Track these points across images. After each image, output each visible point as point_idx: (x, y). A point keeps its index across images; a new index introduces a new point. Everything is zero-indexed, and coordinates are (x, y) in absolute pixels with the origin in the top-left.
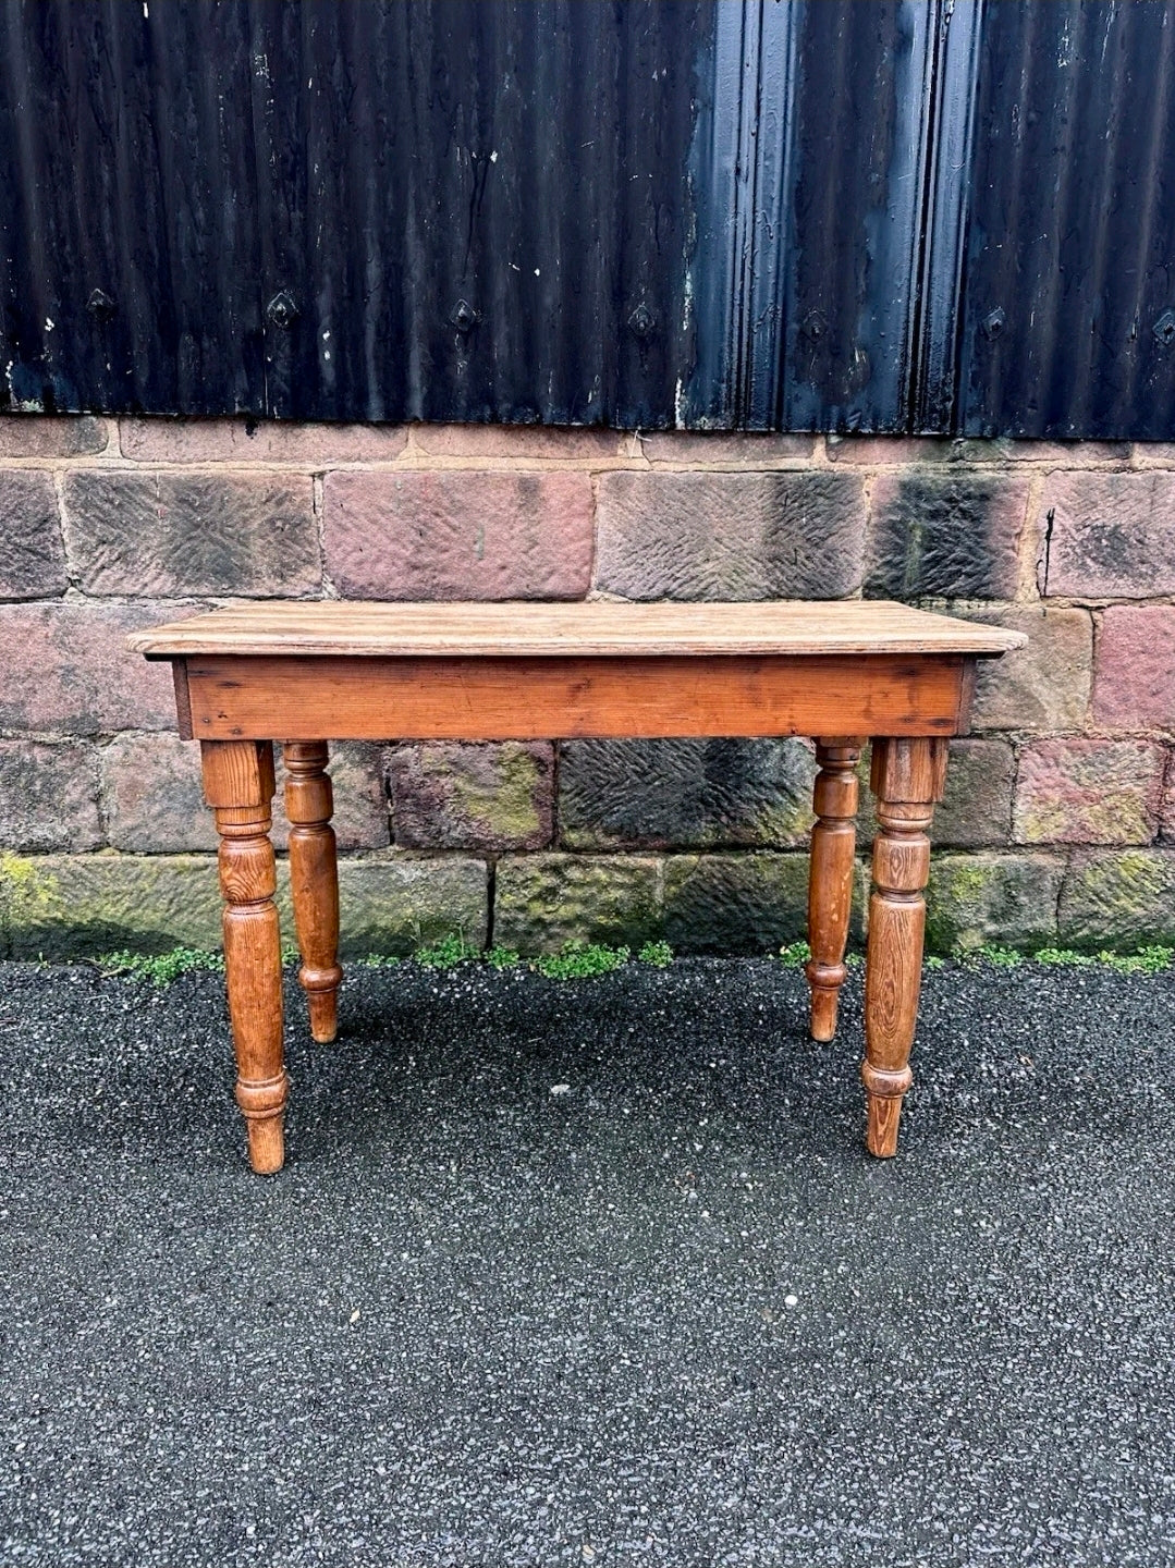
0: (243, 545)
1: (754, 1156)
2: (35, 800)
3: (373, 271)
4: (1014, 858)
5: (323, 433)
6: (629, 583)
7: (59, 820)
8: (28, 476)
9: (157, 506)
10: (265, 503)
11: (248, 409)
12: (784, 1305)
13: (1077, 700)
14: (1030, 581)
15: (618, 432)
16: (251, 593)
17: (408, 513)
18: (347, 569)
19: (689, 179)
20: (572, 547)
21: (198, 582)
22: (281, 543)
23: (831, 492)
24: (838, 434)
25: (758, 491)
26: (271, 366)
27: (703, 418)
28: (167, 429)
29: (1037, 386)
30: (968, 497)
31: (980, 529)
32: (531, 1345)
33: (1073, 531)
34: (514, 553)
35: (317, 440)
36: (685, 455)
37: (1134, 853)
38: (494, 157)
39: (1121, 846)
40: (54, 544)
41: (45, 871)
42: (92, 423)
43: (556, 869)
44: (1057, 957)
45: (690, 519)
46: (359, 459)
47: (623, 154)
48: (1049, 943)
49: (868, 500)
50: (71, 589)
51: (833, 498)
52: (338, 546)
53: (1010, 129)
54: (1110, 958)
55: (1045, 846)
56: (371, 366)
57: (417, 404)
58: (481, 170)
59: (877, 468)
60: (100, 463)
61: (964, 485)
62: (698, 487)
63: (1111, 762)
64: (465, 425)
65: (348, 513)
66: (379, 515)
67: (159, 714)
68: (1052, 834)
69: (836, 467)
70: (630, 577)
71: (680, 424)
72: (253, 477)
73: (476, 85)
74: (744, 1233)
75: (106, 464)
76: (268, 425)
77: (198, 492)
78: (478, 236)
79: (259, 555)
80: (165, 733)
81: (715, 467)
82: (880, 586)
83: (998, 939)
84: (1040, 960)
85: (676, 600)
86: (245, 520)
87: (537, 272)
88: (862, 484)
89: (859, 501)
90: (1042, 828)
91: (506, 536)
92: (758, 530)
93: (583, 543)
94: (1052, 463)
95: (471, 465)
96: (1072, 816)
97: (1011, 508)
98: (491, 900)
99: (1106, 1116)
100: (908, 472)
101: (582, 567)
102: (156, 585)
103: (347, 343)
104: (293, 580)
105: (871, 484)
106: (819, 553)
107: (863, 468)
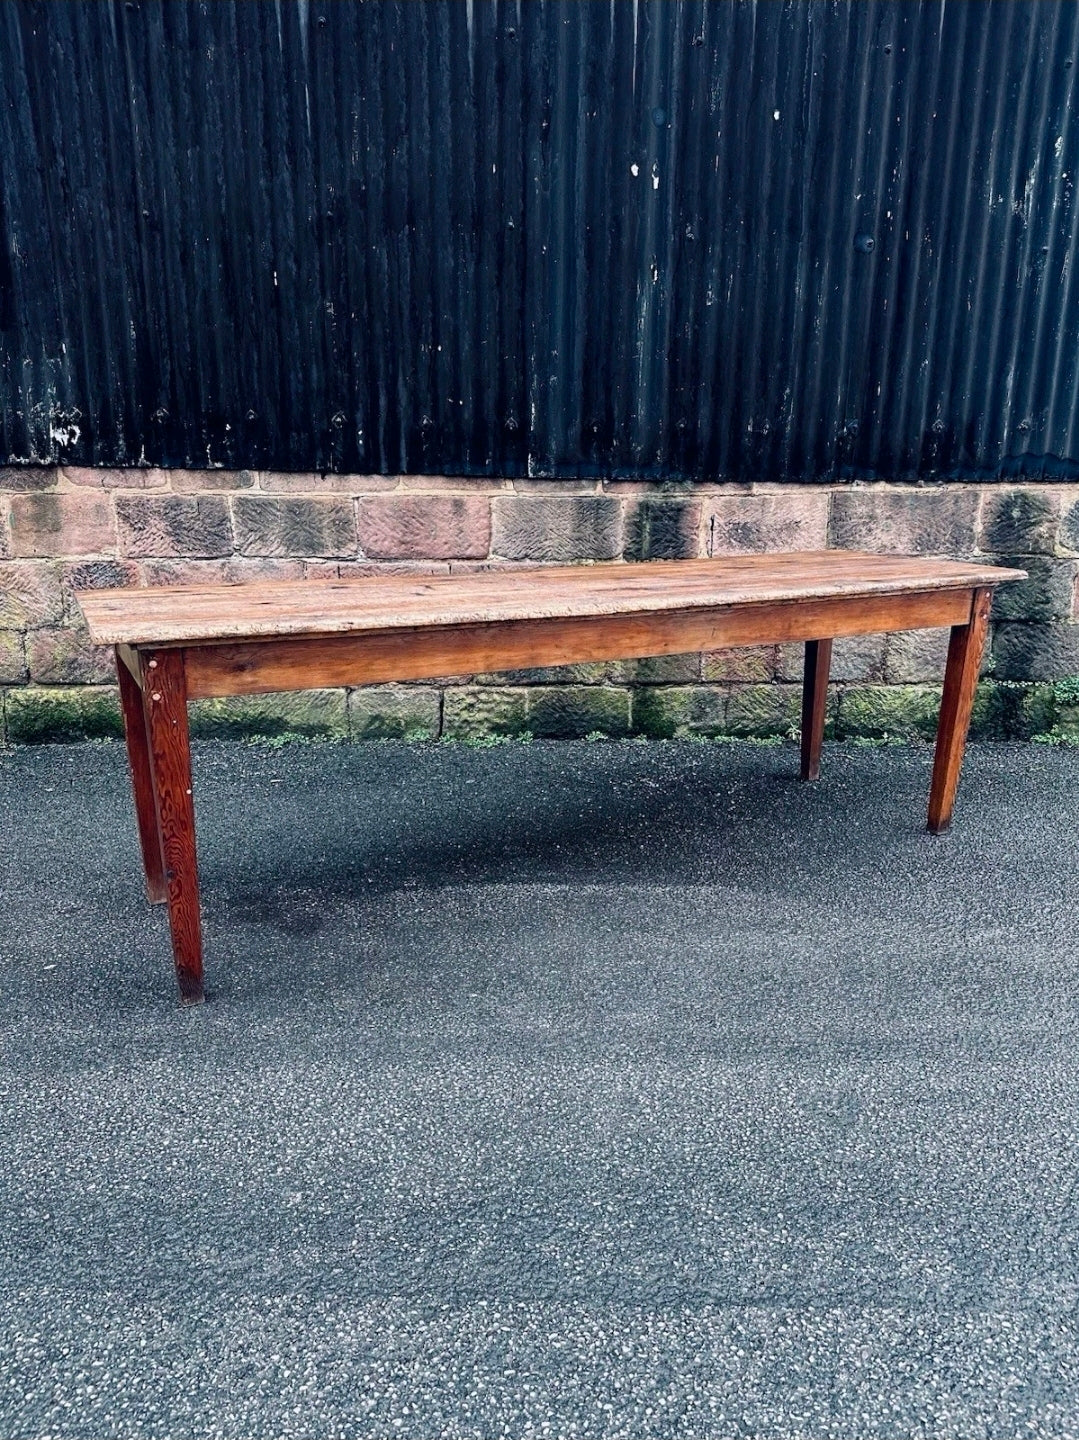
0: (319, 532)
3: (383, 402)
4: (702, 688)
5: (358, 478)
6: (508, 551)
8: (215, 498)
9: (278, 513)
10: (330, 512)
11: (322, 468)
14: (704, 551)
15: (501, 478)
16: (323, 556)
17: (400, 517)
18: (370, 544)
20: (480, 533)
21: (297, 550)
22: (338, 531)
23: (605, 507)
24: (609, 479)
25: (570, 506)
26: (334, 447)
27: (542, 472)
28: (283, 475)
29: (702, 455)
30: (672, 510)
31: (678, 525)
33: (724, 526)
34: (451, 536)
35: (355, 481)
36: (533, 489)
37: (762, 686)
38: (440, 348)
39: (756, 683)
40: (227, 532)
42: (247, 473)
43: (474, 694)
44: (725, 738)
45: (537, 519)
46: (376, 491)
47: (501, 346)
48: (722, 732)
49: (623, 511)
50: (235, 553)
51: (606, 510)
52: (366, 533)
53: (685, 333)
54: (753, 739)
55: (719, 683)
56: (382, 447)
57: (404, 465)
58: (434, 355)
59: (626, 496)
60: (250, 492)
61: (670, 504)
62: (540, 504)
64: (428, 475)
65: (371, 517)
66: (385, 518)
68: (720, 677)
69: (609, 495)
70: (508, 548)
71: (531, 475)
72: (324, 500)
73: (431, 315)
75: (253, 493)
76: (332, 474)
77: (298, 506)
78: (433, 385)
79: (327, 537)
81: (549, 495)
82: (631, 554)
83: (696, 731)
84: (717, 740)
85: (529, 558)
86: (320, 520)
87: (461, 403)
88: (620, 503)
89: (619, 512)
90: (715, 673)
91: (447, 527)
92: (570, 525)
93: (485, 531)
94: (713, 493)
95: (430, 493)
96: (730, 668)
97: (693, 515)
98: (442, 711)
100: (642, 497)
101: (485, 543)
102: (277, 552)
103: (371, 435)
104: (344, 550)
105: (624, 503)
106: (601, 537)
107: (621, 496)
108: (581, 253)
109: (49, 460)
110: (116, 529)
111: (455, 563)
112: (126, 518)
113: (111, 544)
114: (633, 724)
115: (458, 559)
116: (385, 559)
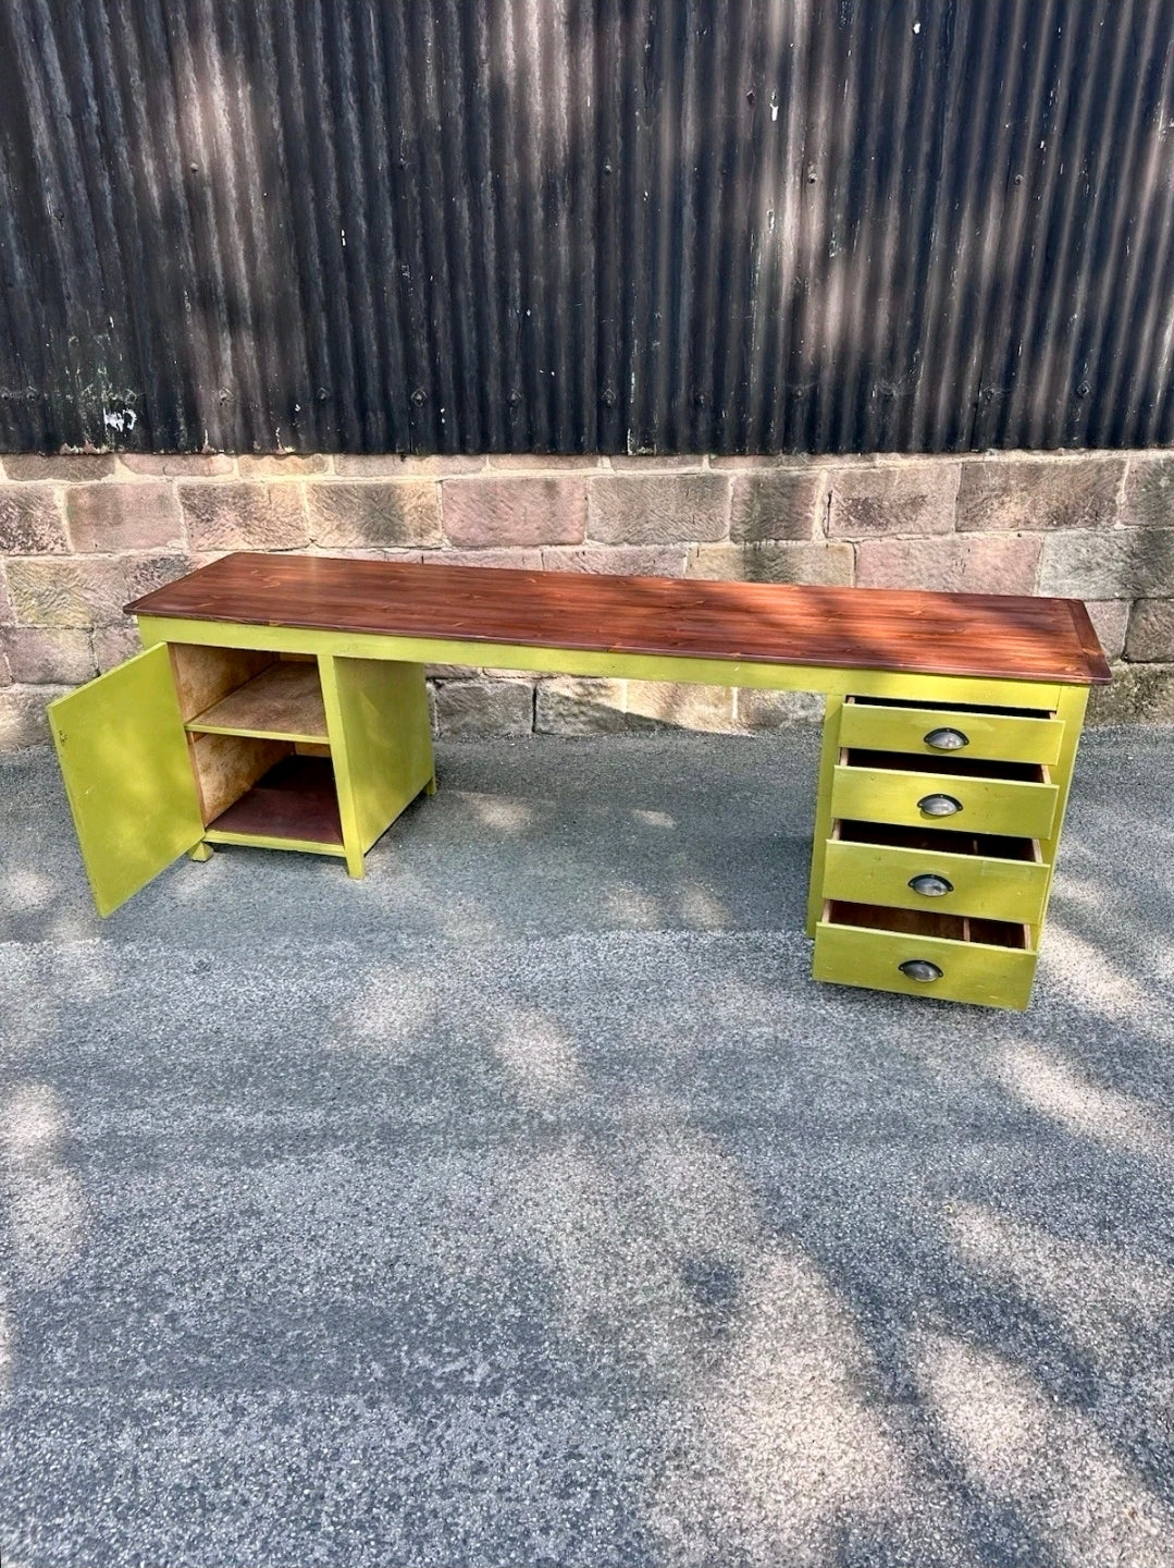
0: (401, 520)
3: (466, 375)
5: (441, 459)
6: (605, 535)
8: (287, 486)
9: (356, 500)
10: (412, 497)
11: (403, 449)
14: (820, 529)
15: (598, 454)
17: (485, 501)
18: (456, 532)
20: (575, 516)
21: (378, 539)
22: (420, 518)
23: (716, 483)
24: (715, 453)
25: (672, 485)
26: (415, 427)
27: (643, 448)
28: (360, 458)
29: (823, 428)
30: (786, 486)
31: (792, 503)
33: (842, 502)
34: (543, 521)
35: (437, 463)
36: (633, 466)
38: (529, 313)
40: (302, 521)
42: (320, 457)
45: (637, 500)
46: (460, 472)
47: (597, 308)
49: (732, 488)
50: (312, 544)
51: (713, 487)
52: (451, 519)
57: (494, 443)
59: (735, 471)
60: (325, 478)
61: (783, 479)
62: (641, 483)
64: (517, 453)
65: (456, 502)
66: (471, 503)
69: (716, 471)
70: (606, 532)
71: (630, 452)
72: (406, 484)
75: (328, 479)
76: (413, 455)
77: (377, 493)
78: (521, 355)
79: (410, 525)
81: (650, 472)
82: (739, 534)
85: (630, 544)
86: (402, 507)
87: (553, 374)
88: (728, 480)
89: (727, 489)
91: (539, 511)
92: (673, 505)
93: (580, 514)
94: (831, 465)
95: (520, 474)
97: (809, 490)
98: (535, 704)
100: (753, 473)
101: (580, 527)
102: (356, 541)
104: (427, 537)
105: (732, 480)
106: (706, 516)
107: (729, 472)
108: (689, 198)
109: (105, 448)
110: (182, 520)
111: (547, 549)
112: (191, 508)
113: (178, 537)
115: (551, 544)
116: (472, 548)
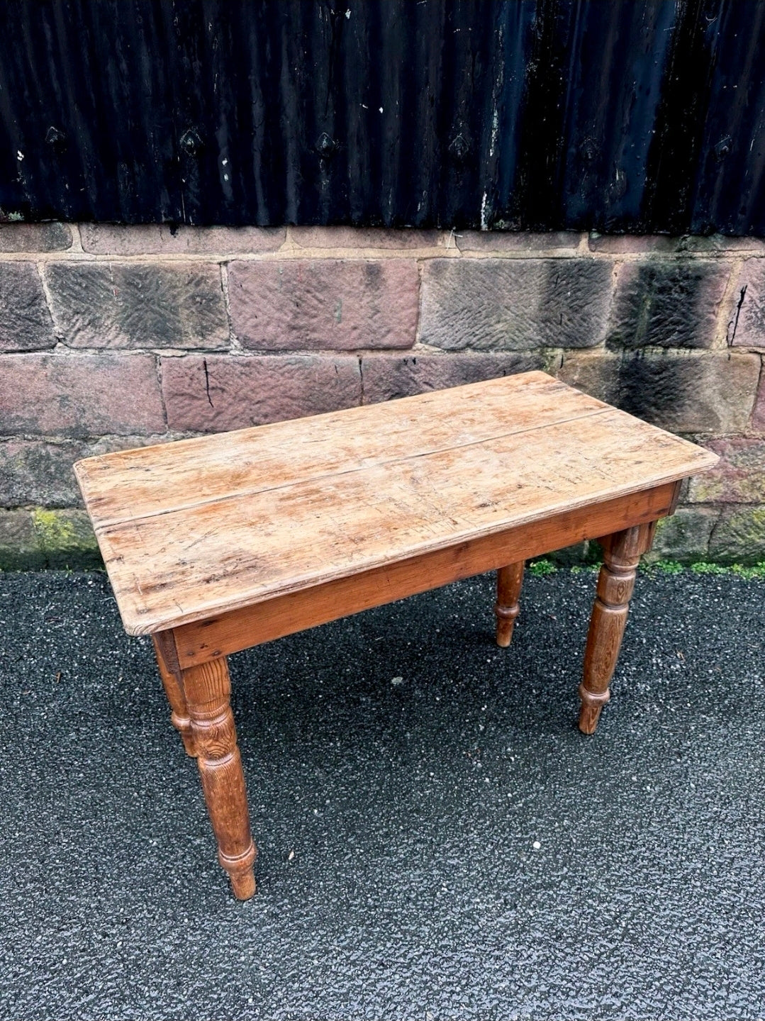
0: (174, 314)
1: (515, 734)
2: (52, 478)
3: (257, 110)
4: (687, 510)
5: (226, 233)
6: (443, 338)
7: (68, 489)
8: (19, 267)
9: (112, 287)
10: (187, 285)
11: (171, 218)
12: (533, 848)
13: (743, 414)
14: (723, 335)
15: (439, 229)
16: (182, 346)
17: (287, 291)
18: (247, 330)
19: (501, 33)
20: (404, 313)
21: (145, 339)
22: (200, 312)
23: (589, 274)
24: (598, 232)
25: (537, 273)
26: (186, 186)
27: (501, 221)
28: (115, 230)
29: (748, 198)
30: (687, 278)
31: (692, 300)
32: (391, 877)
33: (758, 301)
34: (362, 318)
35: (221, 237)
36: (486, 246)
38: (348, 14)
39: (757, 504)
40: (43, 314)
41: (64, 519)
42: (60, 227)
44: (705, 567)
45: (488, 292)
46: (252, 251)
47: (449, 10)
48: (701, 559)
49: (615, 280)
50: (59, 344)
51: (590, 278)
52: (240, 314)
54: (739, 569)
55: (708, 504)
56: (259, 185)
57: (292, 211)
58: (339, 25)
59: (623, 256)
60: (68, 256)
61: (685, 269)
62: (493, 270)
63: (759, 453)
64: (329, 226)
65: (246, 291)
66: (268, 293)
67: (127, 425)
68: (713, 496)
69: (596, 256)
70: (444, 335)
71: (484, 226)
72: (178, 266)
74: (509, 795)
75: (73, 258)
76: (186, 227)
77: (140, 278)
78: (337, 82)
79: (186, 320)
80: (132, 437)
81: (508, 255)
82: (618, 340)
83: (670, 557)
84: (694, 569)
85: (475, 349)
86: (174, 297)
87: (381, 110)
88: (612, 268)
89: (609, 280)
90: (708, 494)
91: (357, 306)
92: (535, 301)
93: (410, 311)
94: (750, 253)
95: (332, 256)
96: (727, 486)
97: (717, 285)
99: (726, 702)
100: (645, 259)
101: (410, 327)
102: (117, 341)
103: (241, 165)
104: (210, 337)
105: (618, 268)
106: (578, 316)
107: (614, 256)
111: (368, 356)
114: (590, 552)
115: (372, 349)
116: (269, 351)
